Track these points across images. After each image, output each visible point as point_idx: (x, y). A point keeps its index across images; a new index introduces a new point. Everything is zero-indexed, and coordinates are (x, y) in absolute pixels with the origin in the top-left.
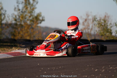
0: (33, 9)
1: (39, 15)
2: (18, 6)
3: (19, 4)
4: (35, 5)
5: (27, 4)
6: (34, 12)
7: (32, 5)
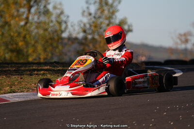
0: (113, 13)
1: (123, 22)
2: (88, 8)
3: (90, 4)
4: (117, 6)
5: (104, 4)
6: (114, 17)
7: (112, 6)
